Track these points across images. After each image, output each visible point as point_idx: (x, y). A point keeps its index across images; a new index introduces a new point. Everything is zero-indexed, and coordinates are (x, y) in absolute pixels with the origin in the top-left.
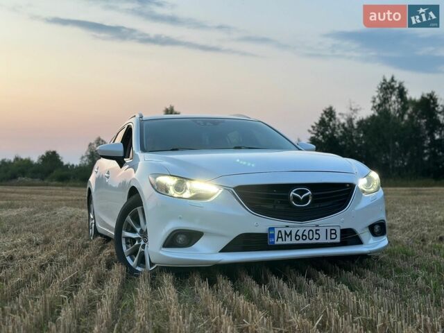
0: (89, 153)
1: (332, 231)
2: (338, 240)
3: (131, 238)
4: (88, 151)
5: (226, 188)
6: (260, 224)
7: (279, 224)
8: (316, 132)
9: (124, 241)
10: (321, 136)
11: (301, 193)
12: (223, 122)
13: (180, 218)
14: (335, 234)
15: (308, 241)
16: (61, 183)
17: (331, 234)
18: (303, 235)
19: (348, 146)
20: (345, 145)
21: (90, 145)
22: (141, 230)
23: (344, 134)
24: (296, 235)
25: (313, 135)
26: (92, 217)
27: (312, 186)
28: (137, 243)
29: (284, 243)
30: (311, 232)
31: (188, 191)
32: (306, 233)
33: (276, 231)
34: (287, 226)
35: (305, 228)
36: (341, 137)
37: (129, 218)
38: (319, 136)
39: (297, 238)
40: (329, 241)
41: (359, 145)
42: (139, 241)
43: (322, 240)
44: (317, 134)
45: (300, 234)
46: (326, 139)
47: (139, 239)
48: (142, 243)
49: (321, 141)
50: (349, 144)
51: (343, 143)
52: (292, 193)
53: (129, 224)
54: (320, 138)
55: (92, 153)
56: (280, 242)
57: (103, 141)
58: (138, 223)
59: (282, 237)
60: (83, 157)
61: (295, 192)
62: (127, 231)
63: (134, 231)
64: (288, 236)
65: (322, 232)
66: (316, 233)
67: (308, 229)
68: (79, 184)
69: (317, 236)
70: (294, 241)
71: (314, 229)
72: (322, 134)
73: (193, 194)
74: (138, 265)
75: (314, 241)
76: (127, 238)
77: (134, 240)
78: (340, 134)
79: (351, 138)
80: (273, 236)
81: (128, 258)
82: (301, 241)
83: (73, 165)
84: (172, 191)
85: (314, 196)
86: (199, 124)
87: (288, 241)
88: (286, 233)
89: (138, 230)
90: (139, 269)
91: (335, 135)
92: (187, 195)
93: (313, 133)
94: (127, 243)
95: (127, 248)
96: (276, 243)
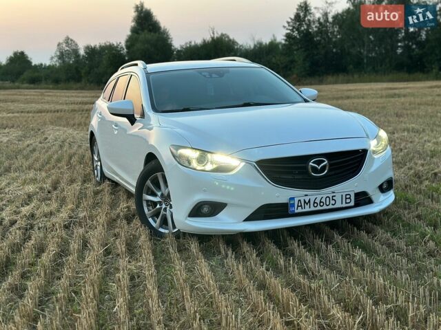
0: (58, 54)
1: (348, 197)
2: (352, 204)
3: (151, 201)
4: (57, 51)
5: (248, 162)
6: (281, 195)
7: (298, 194)
8: (291, 28)
9: (145, 204)
10: (296, 32)
11: (319, 163)
12: (228, 72)
13: (205, 191)
14: (350, 198)
15: (325, 207)
16: (32, 86)
17: (346, 198)
18: (321, 202)
19: (323, 41)
20: (320, 41)
21: (59, 45)
22: (162, 195)
23: (319, 29)
24: (314, 203)
25: (289, 31)
26: (96, 158)
27: (329, 156)
28: (158, 206)
29: (304, 210)
30: (328, 199)
31: (209, 164)
32: (323, 200)
33: (296, 200)
34: (306, 195)
35: (322, 196)
36: (316, 31)
37: (149, 183)
38: (293, 32)
39: (316, 205)
40: (344, 205)
41: (334, 39)
42: (161, 205)
43: (338, 205)
44: (292, 30)
45: (318, 201)
46: (302, 35)
47: (160, 203)
48: (164, 206)
49: (296, 37)
50: (324, 39)
51: (318, 38)
52: (311, 164)
53: (149, 188)
54: (296, 33)
55: (62, 53)
56: (300, 210)
57: (71, 40)
58: (159, 187)
59: (301, 206)
60: (52, 58)
61: (313, 163)
62: (147, 194)
63: (154, 195)
64: (307, 204)
65: (338, 198)
66: (333, 199)
67: (325, 196)
68: (51, 86)
69: (333, 202)
70: (313, 209)
71: (330, 196)
72: (297, 30)
73: (215, 166)
74: (161, 226)
75: (331, 207)
76: (147, 201)
77: (155, 204)
78: (315, 29)
79: (327, 32)
80: (293, 205)
81: (150, 220)
82: (319, 208)
83: (42, 64)
84: (194, 164)
85: (331, 165)
86: (205, 76)
87: (307, 209)
88: (305, 202)
89: (159, 194)
90: (162, 230)
91: (310, 30)
92: (209, 167)
93: (287, 29)
94: (148, 206)
95: (149, 210)
96: (296, 211)
